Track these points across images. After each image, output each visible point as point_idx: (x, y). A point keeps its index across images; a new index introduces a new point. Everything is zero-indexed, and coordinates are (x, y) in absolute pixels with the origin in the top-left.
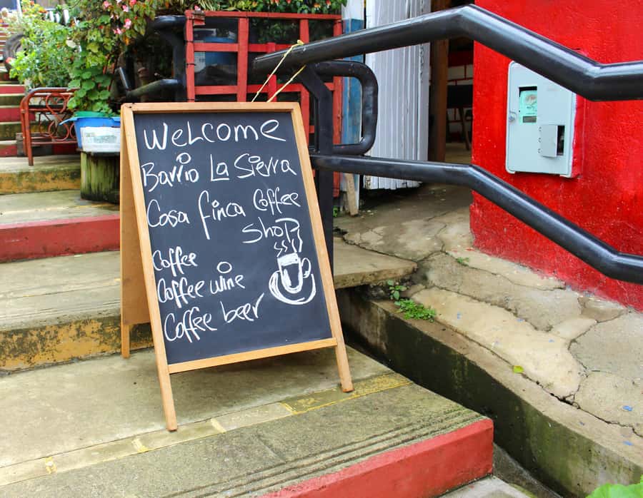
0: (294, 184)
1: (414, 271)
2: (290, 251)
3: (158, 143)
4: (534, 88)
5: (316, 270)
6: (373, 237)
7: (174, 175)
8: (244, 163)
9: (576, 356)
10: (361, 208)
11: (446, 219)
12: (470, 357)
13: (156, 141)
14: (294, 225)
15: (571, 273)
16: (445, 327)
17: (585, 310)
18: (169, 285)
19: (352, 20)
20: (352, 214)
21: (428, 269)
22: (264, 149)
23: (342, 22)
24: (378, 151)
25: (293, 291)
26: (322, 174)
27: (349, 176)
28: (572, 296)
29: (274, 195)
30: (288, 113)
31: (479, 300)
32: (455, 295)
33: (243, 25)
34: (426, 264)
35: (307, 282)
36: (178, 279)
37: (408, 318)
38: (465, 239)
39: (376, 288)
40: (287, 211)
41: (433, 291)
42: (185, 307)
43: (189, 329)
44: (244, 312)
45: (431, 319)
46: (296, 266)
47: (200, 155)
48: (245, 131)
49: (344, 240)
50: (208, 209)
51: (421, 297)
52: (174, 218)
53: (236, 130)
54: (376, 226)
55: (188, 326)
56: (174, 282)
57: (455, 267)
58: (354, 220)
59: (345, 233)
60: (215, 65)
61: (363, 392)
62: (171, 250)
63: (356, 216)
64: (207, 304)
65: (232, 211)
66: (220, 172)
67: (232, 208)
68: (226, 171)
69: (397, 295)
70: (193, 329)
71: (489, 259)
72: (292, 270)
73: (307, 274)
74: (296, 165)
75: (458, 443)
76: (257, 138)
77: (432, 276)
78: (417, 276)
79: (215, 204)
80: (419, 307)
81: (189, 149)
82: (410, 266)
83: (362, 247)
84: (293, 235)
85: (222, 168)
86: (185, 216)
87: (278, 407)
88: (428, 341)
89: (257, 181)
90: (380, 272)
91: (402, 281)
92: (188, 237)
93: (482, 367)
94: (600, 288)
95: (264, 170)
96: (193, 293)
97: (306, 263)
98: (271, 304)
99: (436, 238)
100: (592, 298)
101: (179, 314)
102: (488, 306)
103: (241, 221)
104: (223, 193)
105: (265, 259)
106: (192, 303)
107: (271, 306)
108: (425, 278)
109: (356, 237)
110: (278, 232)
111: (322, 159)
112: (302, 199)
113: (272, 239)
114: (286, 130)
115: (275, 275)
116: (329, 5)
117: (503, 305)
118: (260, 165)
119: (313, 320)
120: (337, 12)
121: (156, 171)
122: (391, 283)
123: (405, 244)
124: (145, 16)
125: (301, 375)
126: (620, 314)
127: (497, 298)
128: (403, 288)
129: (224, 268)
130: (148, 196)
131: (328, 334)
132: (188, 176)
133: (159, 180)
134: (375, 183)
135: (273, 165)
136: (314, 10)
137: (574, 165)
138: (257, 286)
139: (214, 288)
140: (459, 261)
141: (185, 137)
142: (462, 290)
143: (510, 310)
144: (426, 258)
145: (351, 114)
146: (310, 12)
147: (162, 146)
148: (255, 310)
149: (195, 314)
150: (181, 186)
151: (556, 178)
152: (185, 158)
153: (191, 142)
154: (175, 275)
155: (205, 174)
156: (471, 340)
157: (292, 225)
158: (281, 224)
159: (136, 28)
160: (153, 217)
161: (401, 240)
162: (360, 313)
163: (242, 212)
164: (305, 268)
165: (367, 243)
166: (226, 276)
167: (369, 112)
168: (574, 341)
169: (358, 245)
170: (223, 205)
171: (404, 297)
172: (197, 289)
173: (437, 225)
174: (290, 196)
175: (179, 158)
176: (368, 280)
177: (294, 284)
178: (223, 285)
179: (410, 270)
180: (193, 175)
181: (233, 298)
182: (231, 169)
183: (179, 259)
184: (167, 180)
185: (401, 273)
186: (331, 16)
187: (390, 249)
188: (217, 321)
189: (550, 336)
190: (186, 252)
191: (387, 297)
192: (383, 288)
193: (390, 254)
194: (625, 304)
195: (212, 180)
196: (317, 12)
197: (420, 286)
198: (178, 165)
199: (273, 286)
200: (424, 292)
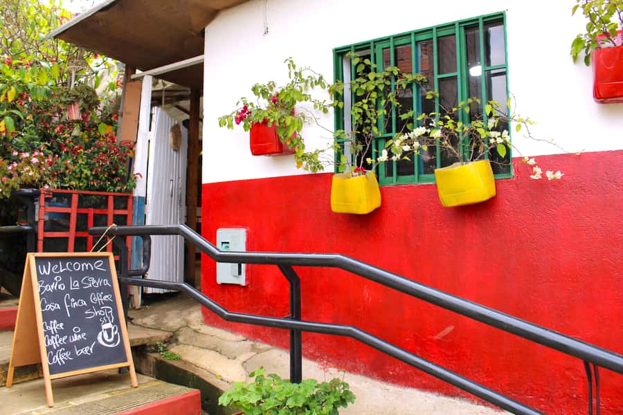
0: (109, 290)
1: (171, 337)
2: (108, 322)
3: (46, 272)
4: (228, 243)
5: (120, 331)
6: (149, 320)
7: (54, 286)
8: (86, 281)
9: (245, 369)
10: (142, 305)
11: (191, 310)
12: (197, 374)
13: (45, 271)
14: (110, 310)
15: (249, 333)
16: (186, 362)
17: (253, 348)
18: (50, 338)
19: (139, 197)
20: (137, 308)
21: (178, 335)
22: (96, 274)
23: (133, 198)
24: (150, 276)
25: (109, 341)
26: (122, 285)
27: (135, 288)
28: (249, 343)
29: (100, 296)
30: (107, 257)
31: (203, 348)
32: (191, 347)
33: (75, 198)
34: (178, 333)
35: (116, 337)
36: (54, 335)
37: (167, 360)
38: (199, 320)
39: (150, 346)
40: (106, 303)
41: (181, 346)
42: (58, 348)
43: (60, 359)
44: (85, 350)
45: (179, 359)
46: (110, 329)
47: (66, 277)
48: (87, 266)
49: (132, 323)
50: (69, 303)
51: (174, 349)
52: (52, 307)
53: (83, 265)
54: (151, 314)
55: (59, 357)
56: (52, 337)
57: (193, 334)
58: (138, 311)
59: (132, 319)
60: (55, 219)
61: (143, 387)
62: (51, 322)
63: (139, 309)
64: (68, 347)
65: (80, 303)
66: (75, 285)
67: (80, 302)
68: (78, 285)
69: (161, 349)
70: (61, 358)
71: (211, 329)
72: (109, 331)
73: (116, 332)
74: (111, 282)
75: (185, 399)
76: (92, 269)
77: (181, 339)
78: (172, 339)
79: (73, 300)
80: (173, 354)
81: (61, 274)
82: (168, 334)
83: (143, 326)
84: (109, 315)
85: (76, 283)
86: (58, 305)
87: (102, 395)
88: (177, 369)
89: (92, 290)
90: (152, 337)
91: (165, 342)
92: (59, 315)
93: (202, 377)
94: (262, 339)
95: (95, 284)
96: (62, 342)
97: (115, 328)
98: (98, 346)
99: (184, 319)
100: (258, 344)
101: (55, 351)
102: (208, 351)
103: (85, 308)
104: (77, 295)
105: (96, 326)
106: (61, 346)
107: (99, 348)
108: (177, 340)
109: (139, 321)
110: (102, 313)
111: (123, 279)
112: (114, 298)
113: (99, 317)
114: (107, 265)
115: (101, 333)
116: (125, 188)
117: (215, 349)
118: (94, 282)
119: (119, 354)
120: (131, 192)
121: (45, 285)
122: (158, 343)
123: (167, 323)
124: (13, 188)
125: (111, 384)
126: (268, 350)
127: (212, 347)
128: (165, 345)
129: (76, 330)
130: (41, 297)
131: (126, 360)
132: (60, 287)
133: (46, 289)
134: (150, 290)
135: (100, 282)
136: (116, 190)
137: (246, 280)
138: (92, 338)
139: (72, 339)
140: (196, 331)
141: (58, 269)
142: (196, 344)
143: (217, 351)
144: (178, 330)
145: (136, 249)
146: (114, 191)
147: (47, 272)
148: (91, 350)
149: (63, 352)
150: (57, 292)
151: (238, 285)
152: (58, 279)
153: (61, 271)
154: (53, 333)
155: (68, 286)
156: (198, 367)
157: (109, 310)
158: (103, 309)
159: (4, 193)
160: (43, 306)
161: (165, 321)
162: (141, 361)
163: (85, 304)
164: (115, 330)
165: (145, 324)
166: (78, 334)
167: (146, 254)
168: (245, 362)
169: (140, 326)
170: (76, 301)
171: (165, 350)
172: (64, 339)
173: (185, 313)
174: (107, 296)
175: (56, 278)
176: (145, 342)
177: (110, 337)
178: (76, 338)
179: (169, 336)
180: (62, 286)
181: (81, 344)
182: (80, 283)
183: (55, 326)
184: (50, 289)
185: (164, 338)
186: (126, 194)
187: (158, 326)
188: (73, 355)
189: (235, 361)
190: (58, 323)
191: (156, 350)
192: (154, 346)
193: (158, 329)
194: (271, 345)
195: (71, 289)
196: (119, 191)
197: (175, 344)
198: (55, 282)
199: (100, 338)
200: (176, 347)
